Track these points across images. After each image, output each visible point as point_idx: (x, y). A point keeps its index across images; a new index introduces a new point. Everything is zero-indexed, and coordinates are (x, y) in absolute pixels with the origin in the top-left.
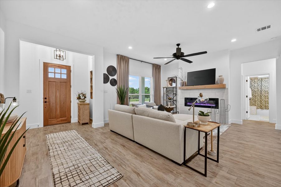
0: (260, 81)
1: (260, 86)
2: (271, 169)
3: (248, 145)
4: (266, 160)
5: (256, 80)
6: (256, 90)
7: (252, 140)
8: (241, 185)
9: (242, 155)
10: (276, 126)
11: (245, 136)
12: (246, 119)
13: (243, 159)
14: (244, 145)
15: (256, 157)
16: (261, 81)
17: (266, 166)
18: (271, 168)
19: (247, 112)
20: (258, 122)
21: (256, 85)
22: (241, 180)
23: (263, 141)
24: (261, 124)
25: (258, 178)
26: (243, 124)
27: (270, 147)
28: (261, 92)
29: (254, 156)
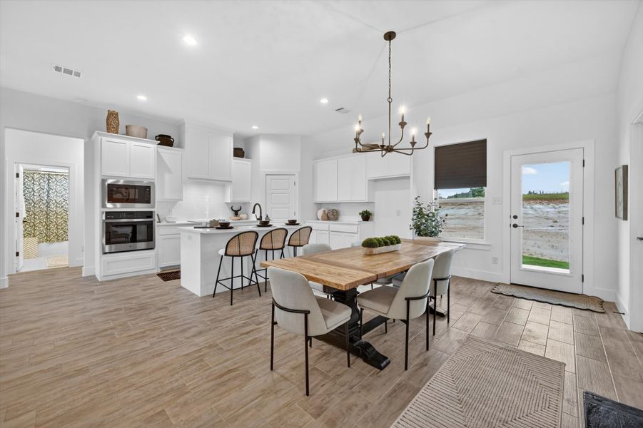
0: (45, 179)
1: (45, 190)
2: (96, 348)
3: (39, 328)
4: (83, 339)
5: (36, 176)
6: (36, 199)
7: (44, 314)
8: (51, 417)
9: (32, 356)
10: (83, 270)
11: (26, 312)
12: (15, 272)
13: (37, 364)
14: (29, 332)
15: (64, 342)
16: (49, 180)
17: (86, 349)
18: (94, 347)
19: (17, 254)
20: (46, 272)
21: (36, 188)
22: (46, 408)
23: (68, 306)
24: (54, 275)
25: (80, 378)
26: (10, 286)
27: (83, 312)
28: (49, 203)
29: (60, 343)
